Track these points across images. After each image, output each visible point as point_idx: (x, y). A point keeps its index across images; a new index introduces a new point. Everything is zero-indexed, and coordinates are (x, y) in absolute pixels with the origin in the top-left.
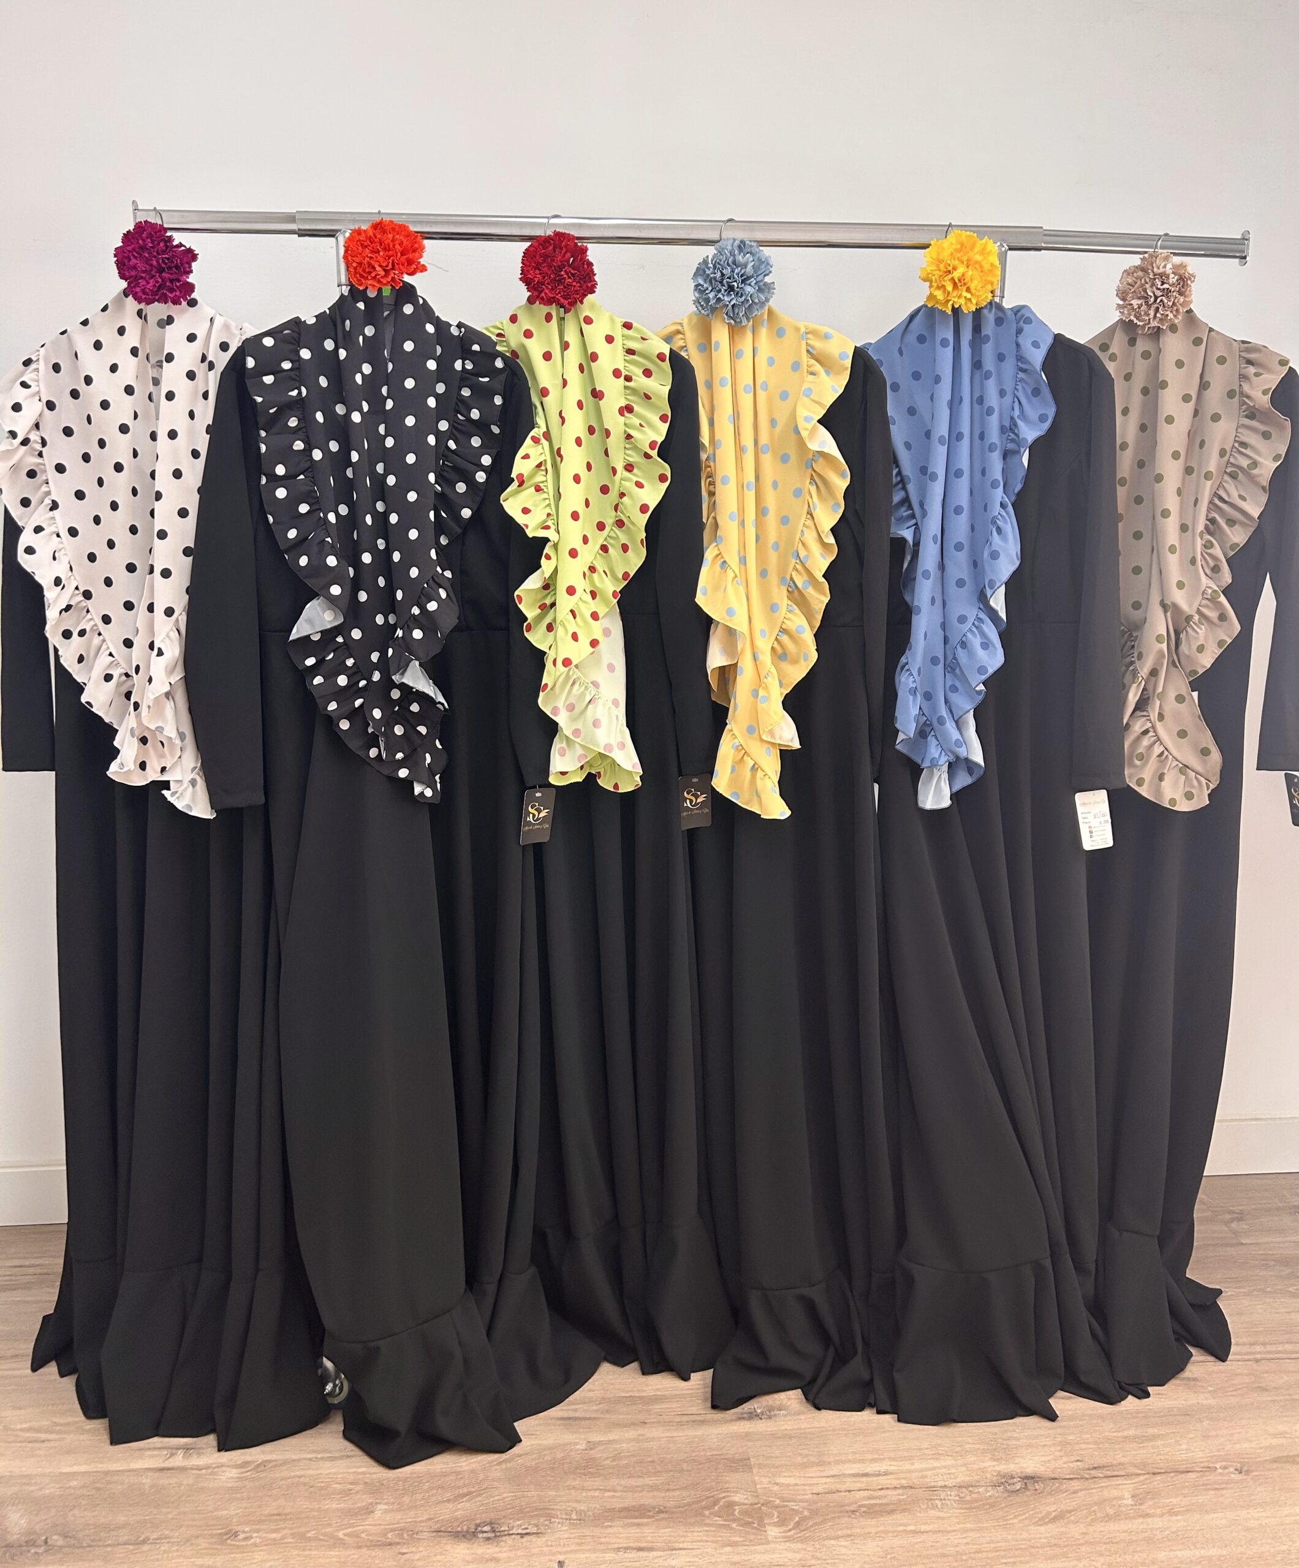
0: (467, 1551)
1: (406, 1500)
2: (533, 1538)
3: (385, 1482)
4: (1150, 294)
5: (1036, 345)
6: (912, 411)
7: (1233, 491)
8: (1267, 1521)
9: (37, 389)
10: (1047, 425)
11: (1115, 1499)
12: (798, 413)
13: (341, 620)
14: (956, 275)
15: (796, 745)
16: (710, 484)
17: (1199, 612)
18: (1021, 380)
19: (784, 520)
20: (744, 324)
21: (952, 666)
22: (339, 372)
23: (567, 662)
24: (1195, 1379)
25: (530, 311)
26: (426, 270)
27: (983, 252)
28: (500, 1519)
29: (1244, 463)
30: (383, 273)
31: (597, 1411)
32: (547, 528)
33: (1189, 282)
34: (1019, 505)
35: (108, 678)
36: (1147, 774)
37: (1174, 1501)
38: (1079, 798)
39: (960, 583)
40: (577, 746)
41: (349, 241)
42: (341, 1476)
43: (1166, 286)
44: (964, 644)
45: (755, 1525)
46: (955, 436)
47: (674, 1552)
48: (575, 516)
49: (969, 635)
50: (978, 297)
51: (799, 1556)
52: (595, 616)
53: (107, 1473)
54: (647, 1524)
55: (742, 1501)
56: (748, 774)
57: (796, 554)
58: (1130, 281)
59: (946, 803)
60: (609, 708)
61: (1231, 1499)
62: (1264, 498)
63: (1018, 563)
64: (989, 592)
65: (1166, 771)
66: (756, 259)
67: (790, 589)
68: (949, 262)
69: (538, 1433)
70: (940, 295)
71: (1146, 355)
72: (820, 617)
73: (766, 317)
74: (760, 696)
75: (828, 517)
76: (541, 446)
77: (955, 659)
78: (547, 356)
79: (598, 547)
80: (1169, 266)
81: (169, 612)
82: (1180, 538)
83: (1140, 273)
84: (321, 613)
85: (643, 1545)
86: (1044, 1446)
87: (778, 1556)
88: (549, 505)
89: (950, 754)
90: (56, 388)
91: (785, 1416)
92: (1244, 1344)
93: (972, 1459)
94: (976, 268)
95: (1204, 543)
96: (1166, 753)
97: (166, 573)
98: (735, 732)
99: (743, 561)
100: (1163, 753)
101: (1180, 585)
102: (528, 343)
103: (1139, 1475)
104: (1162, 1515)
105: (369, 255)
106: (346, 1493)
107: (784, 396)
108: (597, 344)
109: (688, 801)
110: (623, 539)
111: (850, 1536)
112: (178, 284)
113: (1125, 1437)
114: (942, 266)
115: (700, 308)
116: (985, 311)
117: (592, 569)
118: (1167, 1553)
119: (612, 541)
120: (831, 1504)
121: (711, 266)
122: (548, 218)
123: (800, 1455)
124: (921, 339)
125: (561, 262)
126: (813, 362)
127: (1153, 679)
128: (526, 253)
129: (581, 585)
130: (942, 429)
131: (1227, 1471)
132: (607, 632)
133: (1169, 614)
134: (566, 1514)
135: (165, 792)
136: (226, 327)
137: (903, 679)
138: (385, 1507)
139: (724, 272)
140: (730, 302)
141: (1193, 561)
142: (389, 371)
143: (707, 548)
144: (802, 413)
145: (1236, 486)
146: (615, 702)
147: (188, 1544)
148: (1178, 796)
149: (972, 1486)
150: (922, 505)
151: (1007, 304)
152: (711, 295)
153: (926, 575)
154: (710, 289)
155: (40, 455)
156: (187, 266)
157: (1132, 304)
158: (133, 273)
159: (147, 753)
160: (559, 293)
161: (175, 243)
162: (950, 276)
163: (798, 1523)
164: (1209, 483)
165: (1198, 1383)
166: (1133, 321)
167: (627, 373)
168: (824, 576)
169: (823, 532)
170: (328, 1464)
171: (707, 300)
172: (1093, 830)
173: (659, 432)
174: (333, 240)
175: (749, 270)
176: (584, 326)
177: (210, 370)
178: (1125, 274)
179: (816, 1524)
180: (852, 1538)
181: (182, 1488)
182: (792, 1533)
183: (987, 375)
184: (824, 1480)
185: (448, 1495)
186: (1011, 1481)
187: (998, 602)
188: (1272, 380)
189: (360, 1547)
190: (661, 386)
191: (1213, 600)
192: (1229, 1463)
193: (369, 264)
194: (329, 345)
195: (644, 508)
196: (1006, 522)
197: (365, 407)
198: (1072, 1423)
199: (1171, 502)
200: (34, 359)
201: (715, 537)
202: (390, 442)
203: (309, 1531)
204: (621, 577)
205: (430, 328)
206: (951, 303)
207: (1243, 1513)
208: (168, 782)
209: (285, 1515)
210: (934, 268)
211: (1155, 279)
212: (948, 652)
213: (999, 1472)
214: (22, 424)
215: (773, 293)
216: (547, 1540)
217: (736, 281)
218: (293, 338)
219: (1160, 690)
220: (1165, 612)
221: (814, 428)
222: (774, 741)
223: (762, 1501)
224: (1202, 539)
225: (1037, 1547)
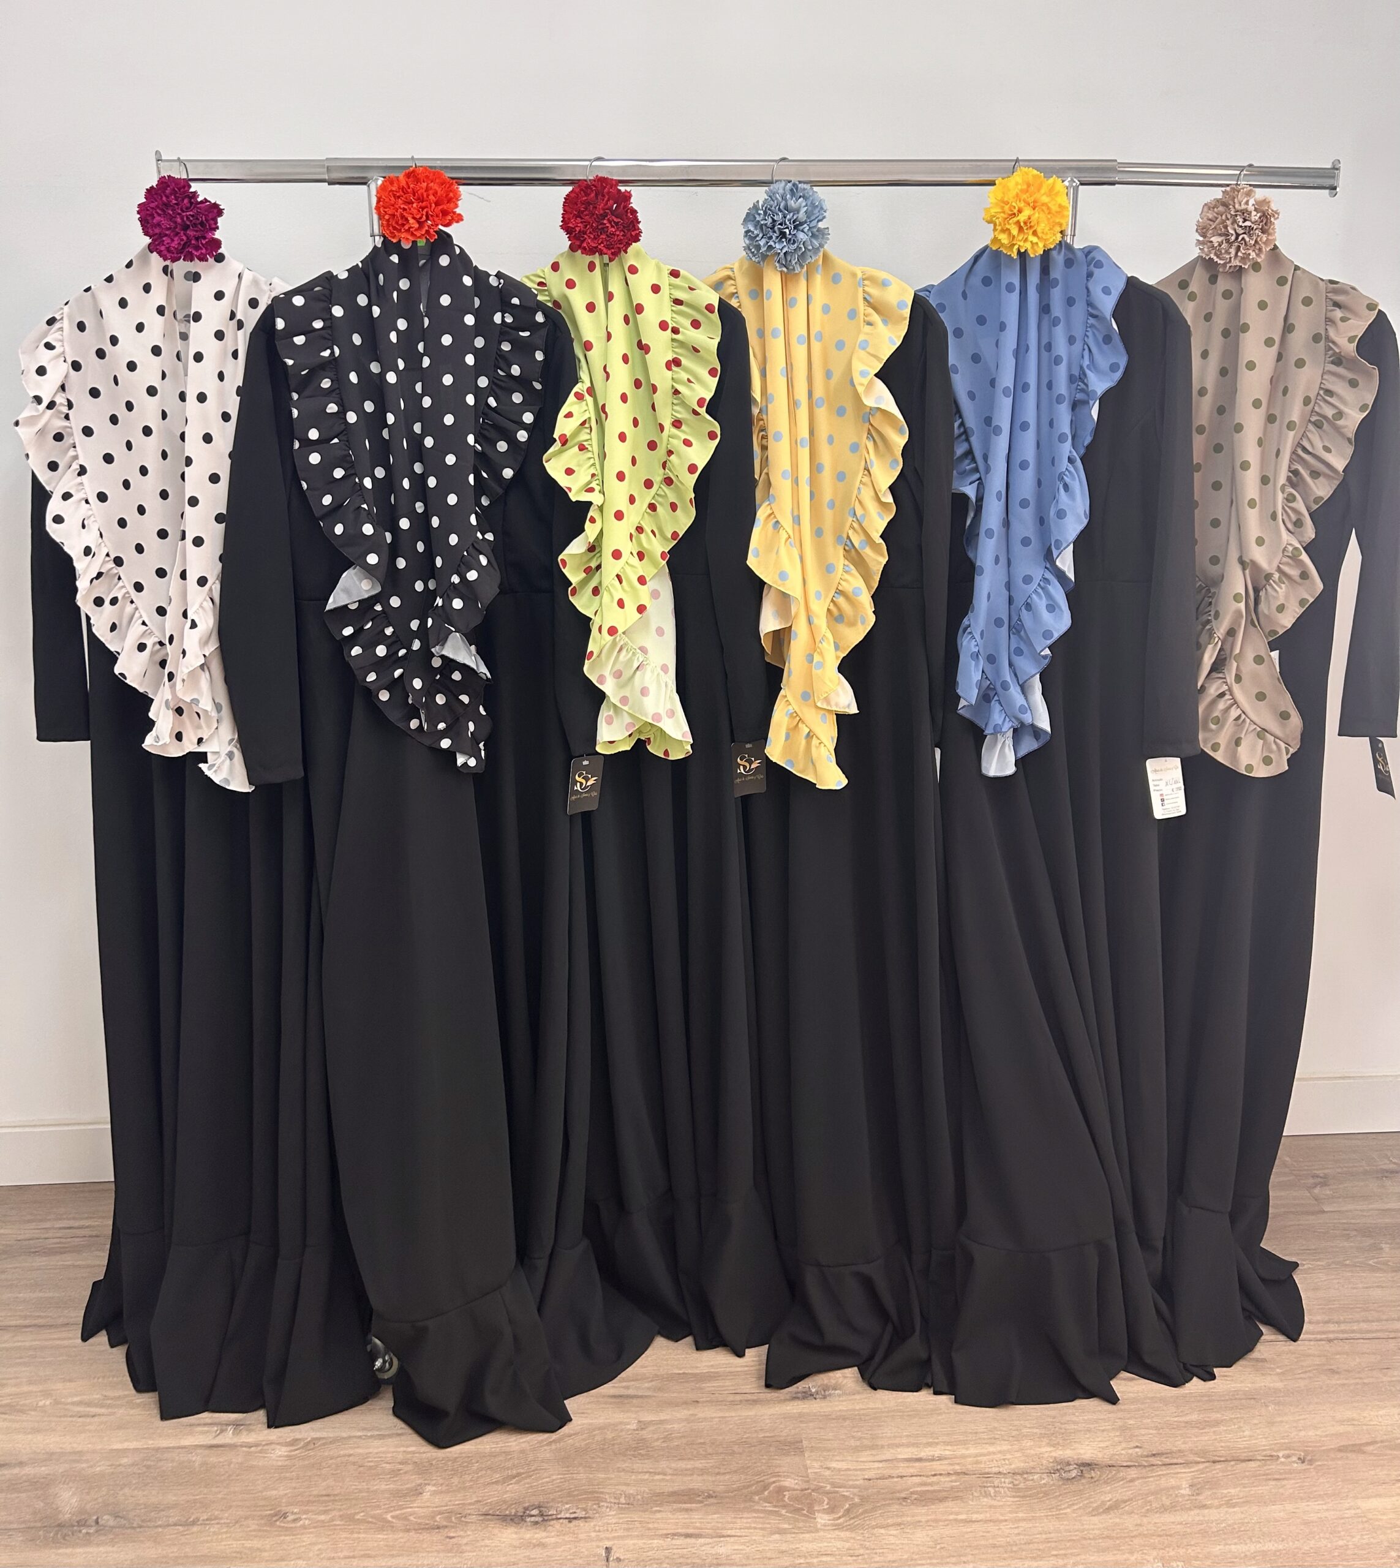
0: (514, 1536)
1: (455, 1480)
2: (581, 1523)
3: (434, 1462)
4: (1231, 231)
5: (1106, 291)
6: (976, 358)
7: (1316, 441)
8: (1327, 1514)
9: (61, 350)
10: (1118, 375)
11: (1172, 1488)
12: (853, 367)
13: (378, 589)
14: (1022, 217)
15: (854, 710)
16: (763, 437)
17: (1279, 570)
18: (1092, 326)
19: (841, 477)
20: (797, 272)
21: (1016, 628)
22: (373, 331)
23: (612, 631)
24: (1264, 1360)
25: (572, 259)
26: (462, 220)
27: (1051, 192)
28: (548, 1502)
29: (1330, 412)
30: (417, 226)
31: (649, 1389)
32: (591, 490)
33: (1272, 219)
34: (1088, 459)
35: (142, 647)
36: (1223, 738)
37: (1233, 1491)
38: (1151, 765)
39: (1026, 542)
40: (625, 713)
41: (381, 189)
42: (389, 1455)
43: (1248, 223)
44: (1028, 606)
45: (805, 1512)
46: (1020, 386)
47: (722, 1539)
48: (621, 476)
49: (1034, 596)
50: (1045, 240)
51: (847, 1545)
52: (642, 580)
53: (157, 1449)
54: (696, 1510)
55: (793, 1486)
56: (803, 742)
57: (852, 512)
58: (1210, 216)
59: (1010, 770)
60: (658, 674)
61: (1291, 1491)
62: (1350, 450)
63: (1086, 521)
64: (1055, 553)
65: (1243, 736)
66: (809, 203)
67: (847, 548)
68: (1014, 204)
69: (589, 1411)
70: (1004, 238)
71: (1227, 295)
72: (877, 578)
73: (820, 262)
74: (815, 661)
75: (886, 475)
76: (584, 403)
77: (1020, 621)
78: (591, 307)
79: (646, 505)
80: (1252, 202)
81: (202, 582)
82: (1261, 490)
83: (1221, 209)
84: (358, 583)
85: (690, 1531)
86: (1103, 1431)
87: (826, 1544)
88: (593, 465)
89: (1013, 720)
90: (83, 347)
91: (839, 1396)
92: (1318, 1322)
93: (1028, 1444)
94: (1043, 210)
95: (1285, 496)
96: (1243, 716)
97: (198, 542)
98: (789, 698)
99: (797, 520)
100: (1240, 716)
101: (1260, 542)
102: (570, 293)
103: (1198, 1463)
104: (1220, 1506)
105: (402, 206)
106: (395, 1473)
107: (840, 345)
108: (643, 296)
109: (741, 767)
110: (672, 498)
111: (899, 1524)
112: (204, 242)
113: (1187, 1422)
114: (1007, 207)
115: (751, 255)
116: (1054, 253)
117: (640, 529)
118: (1221, 1547)
119: (660, 499)
120: (882, 1491)
121: (762, 212)
122: (589, 160)
123: (853, 1437)
124: (987, 282)
125: (603, 209)
126: (870, 310)
127: (1231, 639)
128: (568, 199)
129: (628, 548)
130: (1007, 379)
131: (1289, 1460)
132: (655, 594)
133: (1247, 572)
134: (615, 1498)
135: (202, 766)
136: (255, 282)
137: (964, 643)
138: (434, 1488)
139: (775, 218)
140: (781, 250)
141: (1274, 516)
142: (426, 326)
143: (760, 506)
144: (858, 366)
145: (1321, 437)
146: (665, 668)
147: (237, 1526)
148: (1256, 761)
149: (1027, 1473)
150: (986, 458)
151: (1077, 245)
152: (762, 243)
153: (990, 533)
154: (761, 235)
155: (67, 417)
156: (212, 222)
157: (1211, 242)
158: (157, 231)
159: (182, 723)
160: (602, 243)
161: (199, 199)
162: (1015, 219)
163: (848, 1511)
164: (1292, 434)
165: (1267, 1365)
166: (1212, 259)
167: (675, 325)
168: (881, 536)
169: (880, 491)
170: (377, 1443)
171: (758, 247)
172: (1165, 797)
173: (707, 388)
174: (365, 187)
175: (802, 216)
176: (628, 275)
177: (239, 329)
178: (1206, 209)
179: (866, 1512)
180: (902, 1526)
181: (232, 1466)
182: (841, 1520)
183: (1055, 322)
184: (877, 1465)
185: (497, 1476)
186: (1067, 1468)
187: (1066, 562)
188: (1359, 326)
189: (408, 1531)
190: (709, 338)
191: (1294, 558)
192: (1292, 1452)
193: (403, 217)
194: (362, 300)
195: (692, 468)
196: (1073, 479)
197: (401, 364)
198: (1132, 1407)
199: (1251, 452)
200: (58, 317)
201: (767, 495)
202: (427, 402)
203: (359, 1513)
204: (670, 536)
205: (467, 281)
206: (1016, 247)
207: (1303, 1505)
208: (206, 753)
209: (335, 1495)
210: (999, 210)
211: (1236, 216)
212: (1013, 613)
213: (1055, 1458)
214: (47, 388)
215: (828, 239)
216: (595, 1526)
217: (787, 228)
218: (324, 295)
219: (1237, 651)
220: (1244, 569)
221: (871, 383)
222: (829, 708)
223: (813, 1487)
224: (1283, 492)
225: (1090, 1539)
